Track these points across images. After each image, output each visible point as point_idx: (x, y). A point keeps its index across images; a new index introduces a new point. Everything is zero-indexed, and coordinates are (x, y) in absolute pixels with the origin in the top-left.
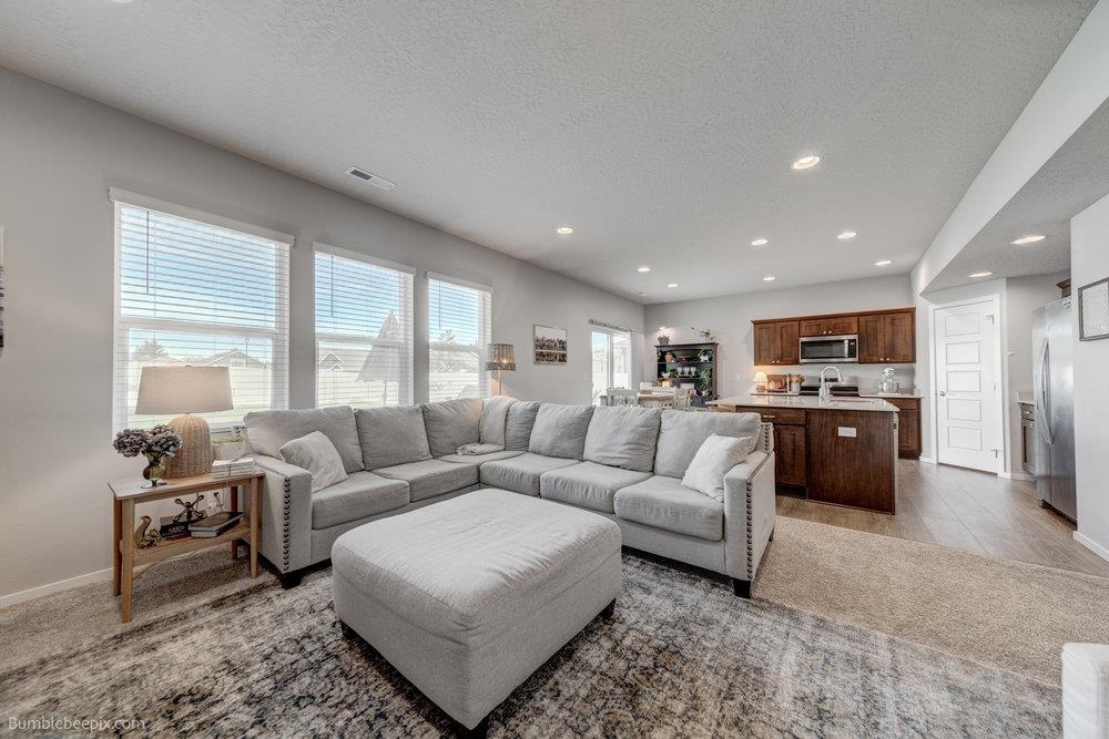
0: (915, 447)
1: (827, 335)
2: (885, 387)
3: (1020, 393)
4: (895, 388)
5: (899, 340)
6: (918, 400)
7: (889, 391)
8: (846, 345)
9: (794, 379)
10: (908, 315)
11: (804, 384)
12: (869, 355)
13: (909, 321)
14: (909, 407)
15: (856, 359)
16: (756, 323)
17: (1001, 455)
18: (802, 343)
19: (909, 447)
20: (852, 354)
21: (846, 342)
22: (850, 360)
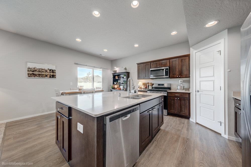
0: (188, 114)
1: (159, 67)
2: (179, 87)
3: (234, 92)
4: (183, 88)
5: (184, 68)
6: (189, 94)
7: (181, 89)
8: (164, 71)
9: (150, 84)
10: (187, 58)
11: (153, 86)
12: (173, 75)
13: (187, 60)
14: (186, 96)
15: (168, 77)
16: (138, 64)
17: (223, 125)
18: (151, 71)
19: (185, 114)
20: (166, 75)
21: (165, 70)
22: (166, 77)
